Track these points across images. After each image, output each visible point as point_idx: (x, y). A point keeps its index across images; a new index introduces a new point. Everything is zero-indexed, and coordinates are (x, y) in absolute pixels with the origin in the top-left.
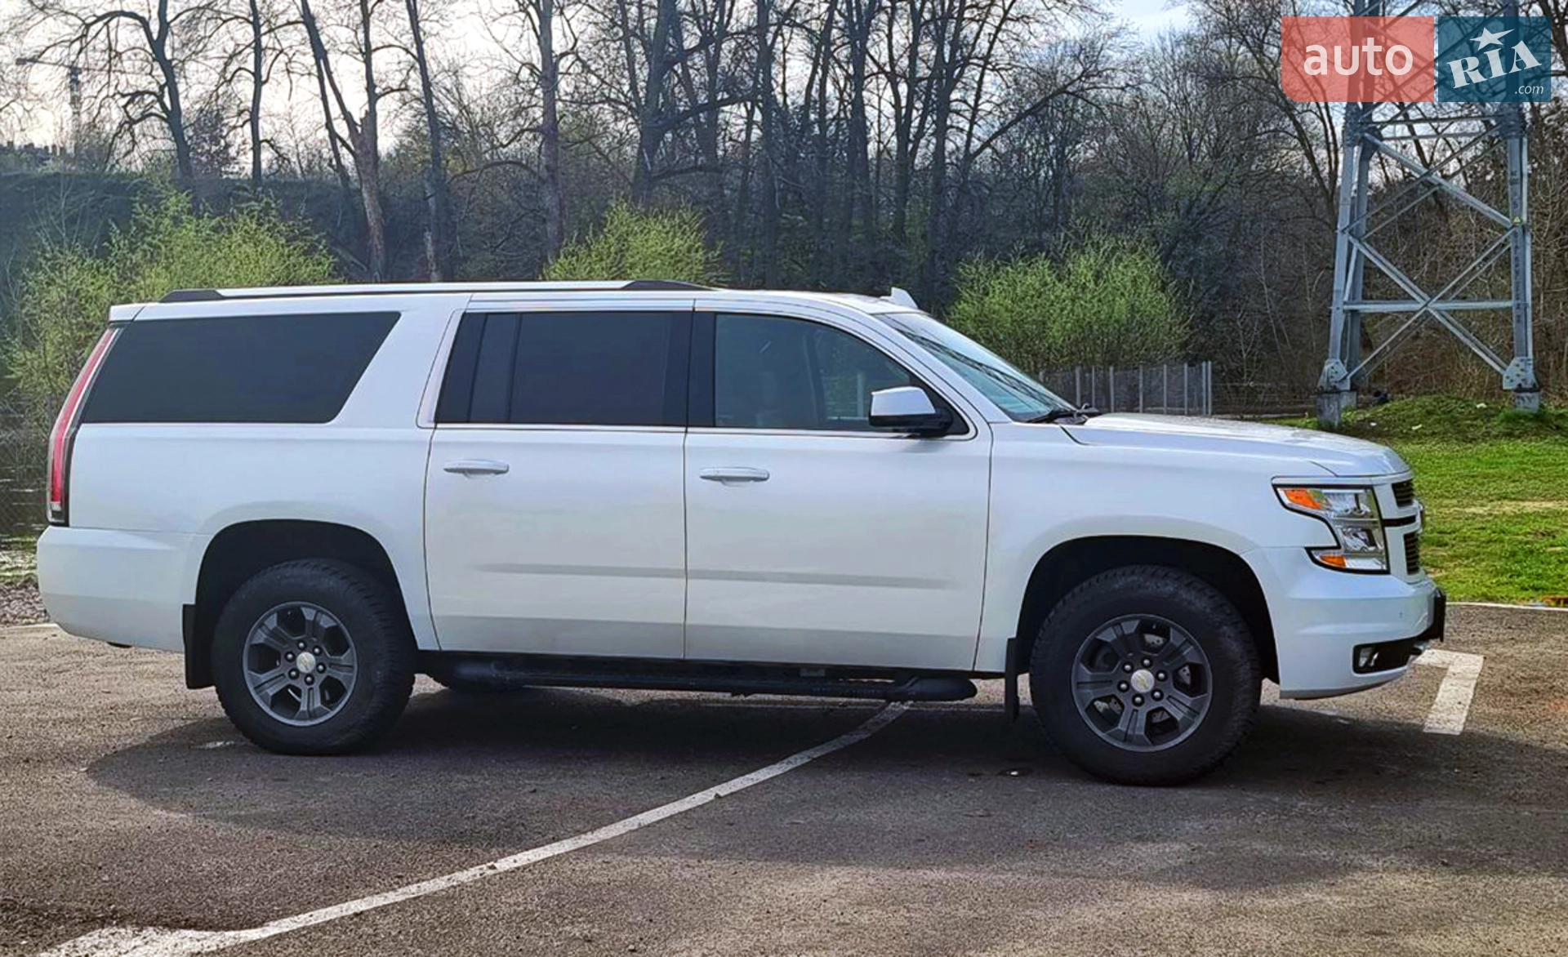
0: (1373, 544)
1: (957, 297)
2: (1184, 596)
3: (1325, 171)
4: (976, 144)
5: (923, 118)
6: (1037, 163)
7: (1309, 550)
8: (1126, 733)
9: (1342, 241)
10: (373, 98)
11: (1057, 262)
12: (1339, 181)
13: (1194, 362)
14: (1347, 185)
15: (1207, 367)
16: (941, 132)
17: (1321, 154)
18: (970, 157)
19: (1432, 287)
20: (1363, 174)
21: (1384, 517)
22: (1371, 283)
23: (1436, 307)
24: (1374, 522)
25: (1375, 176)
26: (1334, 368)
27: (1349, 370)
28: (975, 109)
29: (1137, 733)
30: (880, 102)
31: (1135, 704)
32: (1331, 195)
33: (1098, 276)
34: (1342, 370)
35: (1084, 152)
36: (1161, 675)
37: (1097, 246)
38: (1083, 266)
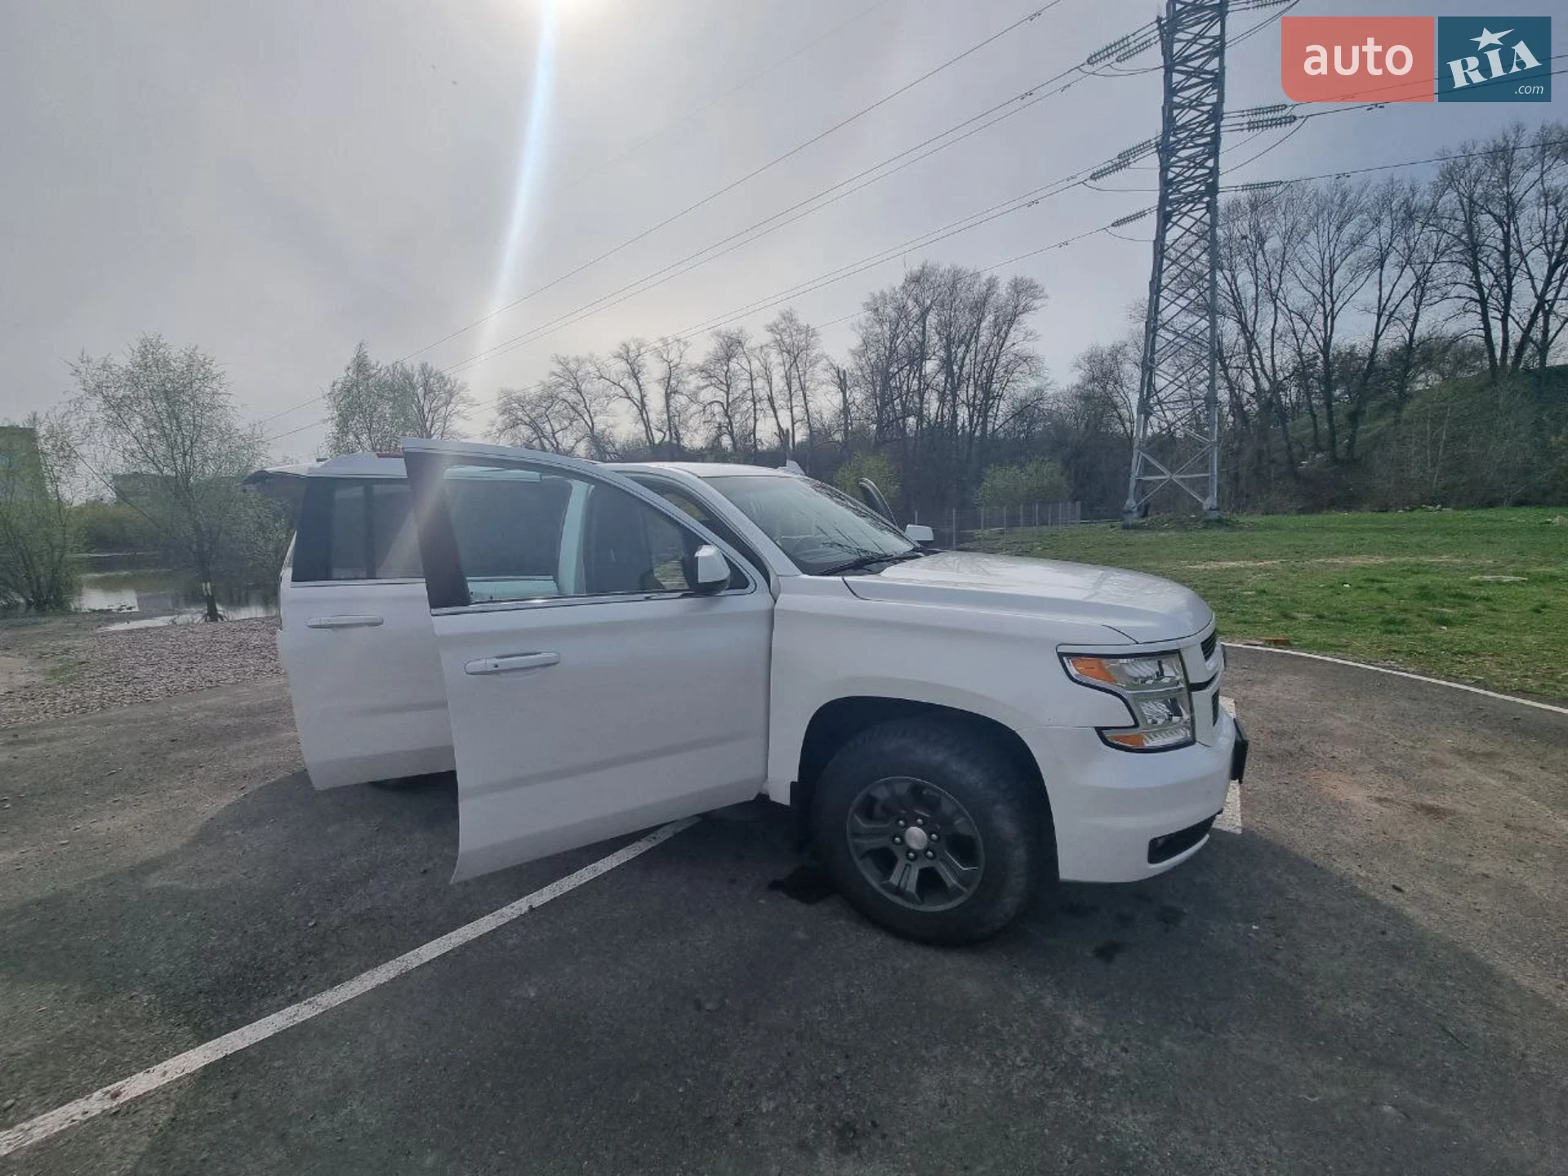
0: (1179, 714)
1: (983, 480)
2: (955, 768)
3: (1129, 431)
4: (996, 427)
5: (978, 418)
6: (1020, 433)
7: (1100, 731)
8: (898, 887)
9: (1135, 452)
10: (793, 424)
11: (1022, 466)
12: (1135, 434)
13: (1074, 501)
14: (1138, 434)
15: (1078, 503)
16: (985, 423)
17: (1128, 424)
18: (994, 431)
19: (1172, 471)
20: (1145, 432)
21: (1192, 680)
22: (1148, 468)
23: (1175, 477)
24: (1181, 689)
25: (1149, 431)
26: (1131, 503)
27: (1137, 502)
28: (996, 415)
29: (908, 889)
30: (963, 414)
31: (908, 858)
32: (1131, 439)
33: (1037, 471)
34: (1134, 503)
35: (1039, 428)
36: (934, 836)
37: (1037, 459)
38: (1031, 468)
